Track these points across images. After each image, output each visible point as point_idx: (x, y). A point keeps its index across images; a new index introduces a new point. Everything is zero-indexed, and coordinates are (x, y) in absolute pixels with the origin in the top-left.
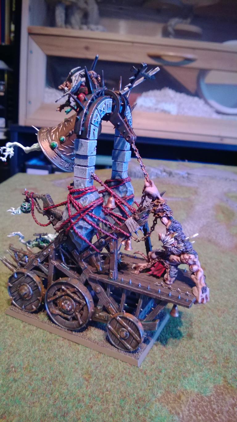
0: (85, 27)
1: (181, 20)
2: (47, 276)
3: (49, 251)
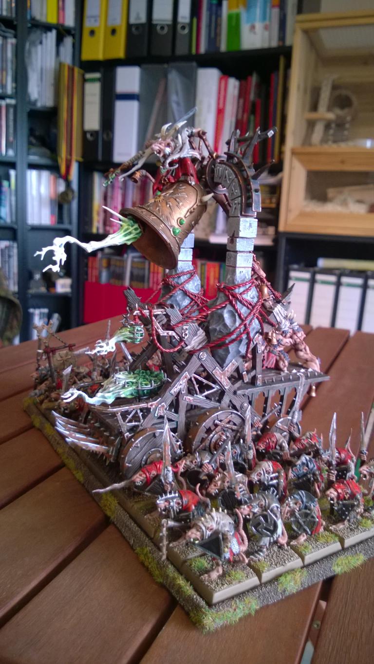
2: (177, 422)
3: (181, 384)
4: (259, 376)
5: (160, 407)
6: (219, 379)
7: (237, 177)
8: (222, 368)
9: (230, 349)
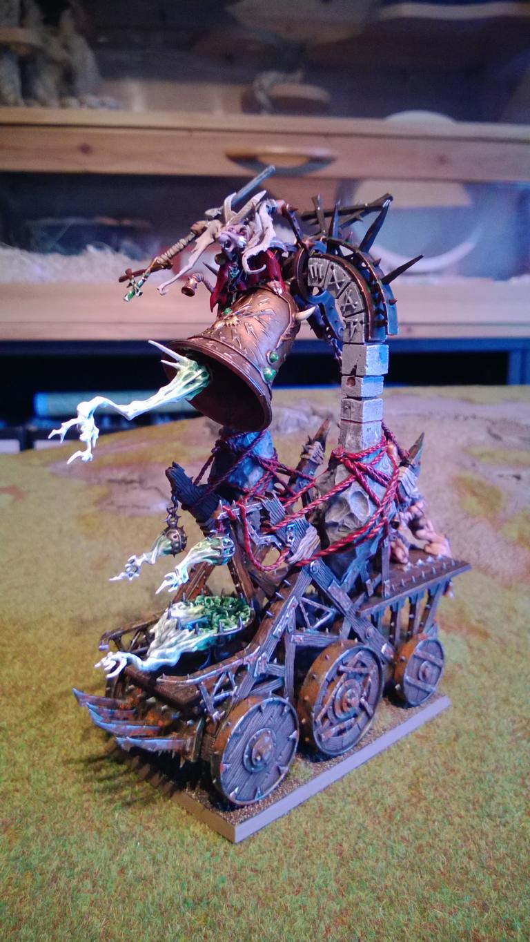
0: (73, 101)
1: (282, 76)
2: (283, 679)
3: (287, 618)
4: (386, 582)
5: (260, 661)
6: (337, 598)
7: (354, 279)
8: (340, 580)
9: (357, 552)
